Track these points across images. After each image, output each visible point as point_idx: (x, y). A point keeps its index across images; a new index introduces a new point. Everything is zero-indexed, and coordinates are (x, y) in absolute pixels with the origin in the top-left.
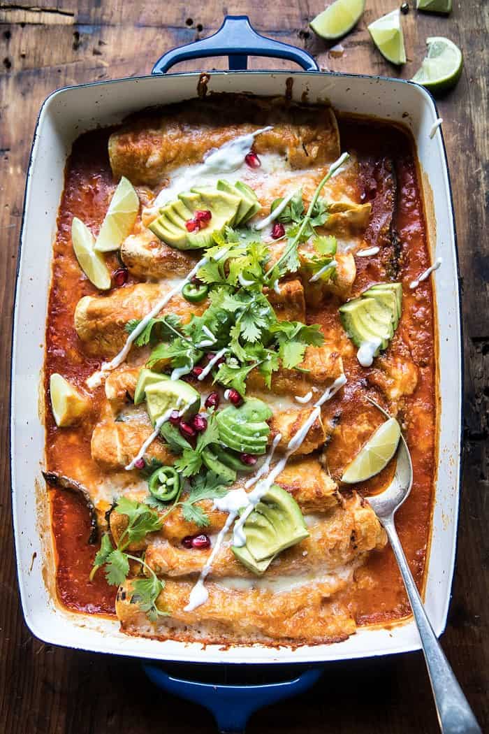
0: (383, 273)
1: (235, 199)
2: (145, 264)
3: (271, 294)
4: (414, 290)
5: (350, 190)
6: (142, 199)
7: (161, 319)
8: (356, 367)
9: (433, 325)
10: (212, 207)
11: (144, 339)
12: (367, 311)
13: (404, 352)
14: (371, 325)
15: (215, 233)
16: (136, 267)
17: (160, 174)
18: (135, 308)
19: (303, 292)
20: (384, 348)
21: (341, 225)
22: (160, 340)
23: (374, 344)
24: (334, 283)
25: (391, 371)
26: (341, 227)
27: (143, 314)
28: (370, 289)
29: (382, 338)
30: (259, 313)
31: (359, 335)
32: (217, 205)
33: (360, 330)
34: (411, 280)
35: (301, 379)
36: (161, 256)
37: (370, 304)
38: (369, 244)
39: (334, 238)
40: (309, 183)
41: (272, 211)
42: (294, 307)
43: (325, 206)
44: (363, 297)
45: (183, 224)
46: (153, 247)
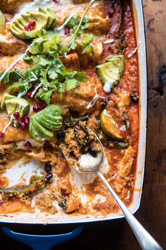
0: (116, 51)
1: (47, 16)
2: (7, 47)
3: (63, 59)
4: (130, 58)
5: (101, 13)
6: (7, 19)
7: (13, 70)
8: (103, 93)
9: (138, 74)
10: (36, 20)
11: (7, 80)
12: (108, 68)
13: (125, 86)
14: (109, 74)
15: (38, 32)
16: (3, 49)
17: (15, 7)
18: (2, 67)
19: (78, 58)
20: (116, 84)
21: (96, 29)
22: (14, 81)
23: (110, 82)
24: (93, 55)
25: (118, 94)
26: (96, 30)
27: (5, 69)
28: (110, 58)
29: (115, 80)
30: (57, 67)
31: (104, 78)
32: (39, 19)
33: (105, 76)
34: (128, 54)
35: (78, 97)
36: (13, 42)
37: (109, 64)
38: (109, 38)
39: (92, 34)
40: (82, 9)
41: (64, 22)
42: (74, 65)
43: (88, 19)
44: (107, 61)
45: (23, 27)
46: (10, 39)
